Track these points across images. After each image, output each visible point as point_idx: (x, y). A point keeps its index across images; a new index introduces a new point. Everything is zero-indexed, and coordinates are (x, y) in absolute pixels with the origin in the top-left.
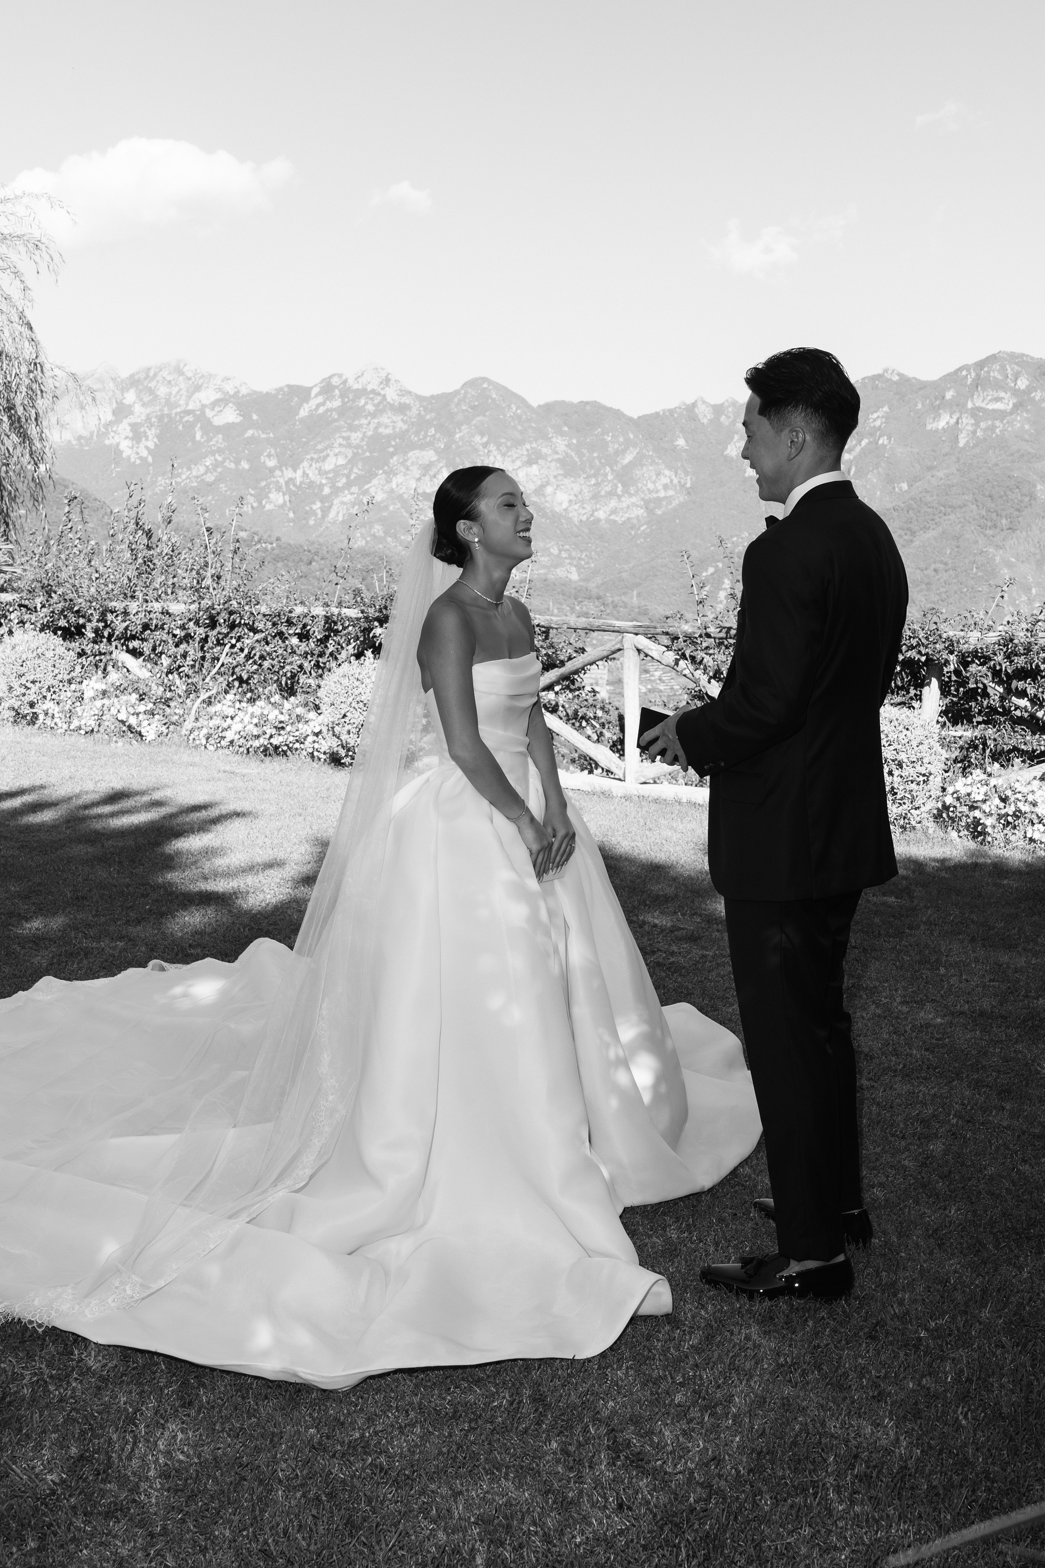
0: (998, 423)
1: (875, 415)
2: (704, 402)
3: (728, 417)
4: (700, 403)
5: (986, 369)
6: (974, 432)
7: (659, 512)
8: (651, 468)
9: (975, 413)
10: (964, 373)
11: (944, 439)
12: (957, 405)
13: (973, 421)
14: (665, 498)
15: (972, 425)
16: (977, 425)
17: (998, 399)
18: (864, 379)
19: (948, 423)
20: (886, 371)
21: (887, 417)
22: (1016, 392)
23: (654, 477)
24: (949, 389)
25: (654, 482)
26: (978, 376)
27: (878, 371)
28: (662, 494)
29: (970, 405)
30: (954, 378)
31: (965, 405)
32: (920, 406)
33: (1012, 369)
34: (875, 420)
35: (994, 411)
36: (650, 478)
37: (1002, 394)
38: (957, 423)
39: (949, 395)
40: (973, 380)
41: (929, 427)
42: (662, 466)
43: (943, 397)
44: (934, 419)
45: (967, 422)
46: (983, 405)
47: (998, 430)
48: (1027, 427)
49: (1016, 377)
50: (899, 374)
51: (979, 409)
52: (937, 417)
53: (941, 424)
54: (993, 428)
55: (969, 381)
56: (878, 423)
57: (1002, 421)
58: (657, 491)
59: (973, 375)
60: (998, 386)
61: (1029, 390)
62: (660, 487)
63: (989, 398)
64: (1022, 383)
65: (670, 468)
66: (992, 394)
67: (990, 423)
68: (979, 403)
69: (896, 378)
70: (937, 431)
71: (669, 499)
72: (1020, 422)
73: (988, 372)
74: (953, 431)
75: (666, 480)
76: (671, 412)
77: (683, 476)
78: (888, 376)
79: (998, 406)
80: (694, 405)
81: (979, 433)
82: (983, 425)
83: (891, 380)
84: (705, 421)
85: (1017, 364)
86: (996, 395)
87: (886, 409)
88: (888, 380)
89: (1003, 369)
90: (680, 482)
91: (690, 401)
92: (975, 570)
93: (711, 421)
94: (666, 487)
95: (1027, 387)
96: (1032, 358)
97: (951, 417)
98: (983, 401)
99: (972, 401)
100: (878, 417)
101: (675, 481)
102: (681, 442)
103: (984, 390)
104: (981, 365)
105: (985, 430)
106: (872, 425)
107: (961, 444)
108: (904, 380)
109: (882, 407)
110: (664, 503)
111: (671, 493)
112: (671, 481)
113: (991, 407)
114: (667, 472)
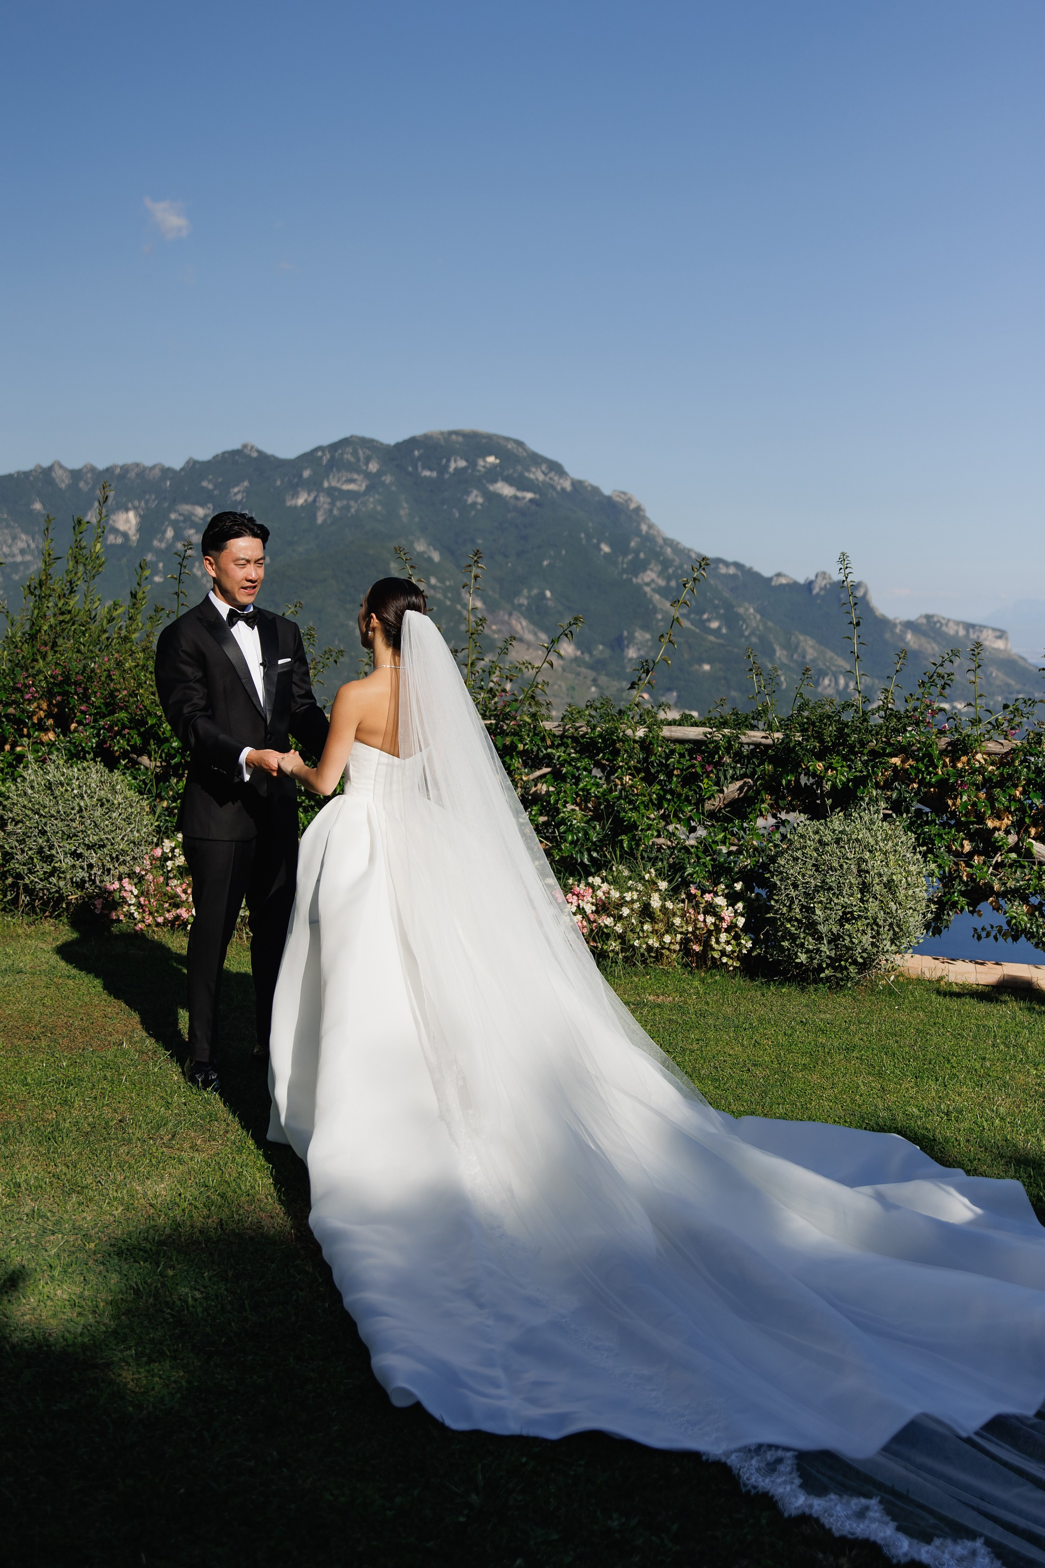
0: (352, 503)
1: (236, 490)
2: (61, 467)
3: (87, 483)
4: (57, 468)
5: (340, 451)
6: (331, 511)
7: (16, 577)
8: (6, 531)
9: (332, 492)
10: (320, 454)
11: (303, 515)
12: (314, 485)
13: (329, 500)
14: (22, 563)
15: (329, 504)
16: (333, 504)
17: (352, 481)
18: (224, 453)
19: (306, 501)
20: (245, 446)
21: (247, 491)
22: (368, 475)
23: (10, 541)
24: (306, 468)
25: (10, 547)
26: (332, 457)
27: (237, 446)
28: (19, 559)
29: (326, 485)
30: (309, 458)
31: (322, 484)
32: (279, 483)
33: (364, 453)
34: (236, 494)
35: (349, 491)
36: (5, 542)
37: (356, 476)
38: (315, 500)
39: (306, 474)
40: (328, 461)
41: (288, 504)
42: (18, 530)
43: (301, 476)
44: (293, 497)
45: (323, 500)
46: (338, 485)
47: (353, 510)
48: (379, 508)
49: (368, 460)
50: (258, 451)
51: (335, 489)
52: (296, 495)
53: (300, 501)
54: (347, 508)
55: (325, 462)
56: (239, 497)
57: (356, 501)
58: (14, 556)
59: (328, 456)
60: (352, 468)
61: (380, 473)
62: (16, 551)
63: (344, 479)
64: (373, 467)
65: (27, 532)
66: (345, 475)
67: (345, 502)
68: (334, 483)
69: (255, 455)
70: (296, 507)
71: (26, 564)
72: (372, 503)
73: (342, 454)
74: (311, 508)
75: (21, 545)
76: (27, 474)
77: (41, 541)
78: (247, 451)
79: (352, 487)
80: (51, 468)
81: (335, 512)
82: (338, 504)
83: (249, 456)
84: (63, 486)
85: (369, 448)
86: (350, 476)
87: (246, 484)
88: (248, 456)
89: (355, 453)
90: (37, 547)
91: (46, 464)
92: (337, 642)
93: (69, 486)
94: (22, 552)
95: (378, 471)
96: (381, 444)
97: (309, 495)
98: (338, 481)
99: (328, 481)
100: (239, 492)
101: (33, 546)
102: (38, 506)
103: (338, 471)
104: (334, 447)
105: (340, 509)
106: (234, 499)
107: (320, 520)
108: (263, 457)
109: (243, 481)
110: (22, 568)
111: (28, 558)
112: (29, 546)
113: (346, 487)
114: (23, 537)
